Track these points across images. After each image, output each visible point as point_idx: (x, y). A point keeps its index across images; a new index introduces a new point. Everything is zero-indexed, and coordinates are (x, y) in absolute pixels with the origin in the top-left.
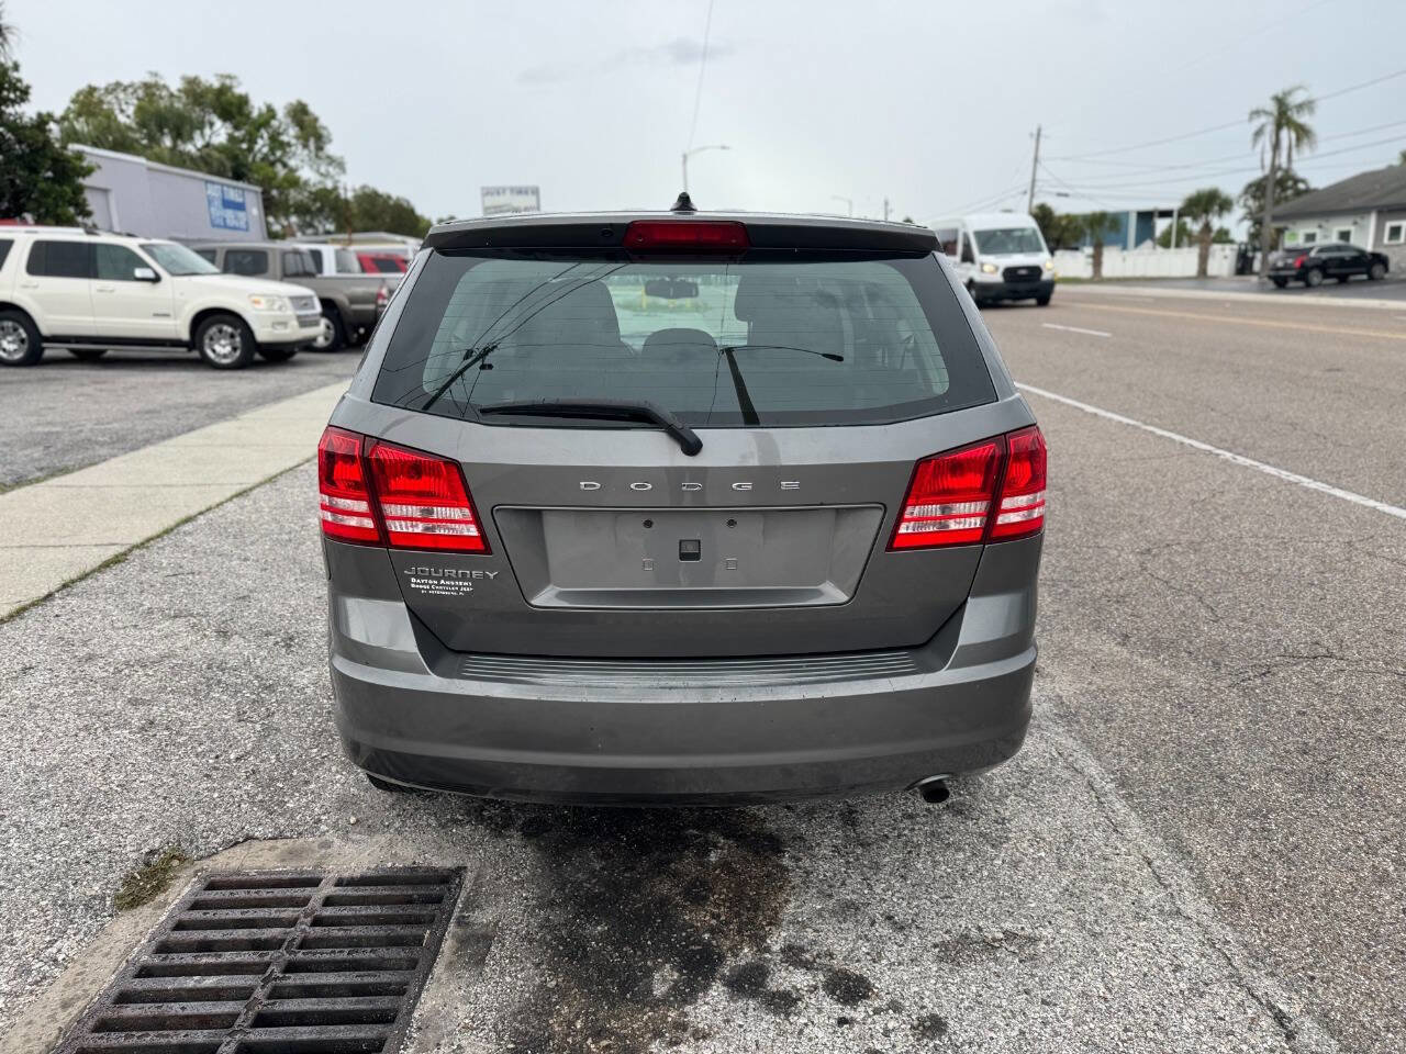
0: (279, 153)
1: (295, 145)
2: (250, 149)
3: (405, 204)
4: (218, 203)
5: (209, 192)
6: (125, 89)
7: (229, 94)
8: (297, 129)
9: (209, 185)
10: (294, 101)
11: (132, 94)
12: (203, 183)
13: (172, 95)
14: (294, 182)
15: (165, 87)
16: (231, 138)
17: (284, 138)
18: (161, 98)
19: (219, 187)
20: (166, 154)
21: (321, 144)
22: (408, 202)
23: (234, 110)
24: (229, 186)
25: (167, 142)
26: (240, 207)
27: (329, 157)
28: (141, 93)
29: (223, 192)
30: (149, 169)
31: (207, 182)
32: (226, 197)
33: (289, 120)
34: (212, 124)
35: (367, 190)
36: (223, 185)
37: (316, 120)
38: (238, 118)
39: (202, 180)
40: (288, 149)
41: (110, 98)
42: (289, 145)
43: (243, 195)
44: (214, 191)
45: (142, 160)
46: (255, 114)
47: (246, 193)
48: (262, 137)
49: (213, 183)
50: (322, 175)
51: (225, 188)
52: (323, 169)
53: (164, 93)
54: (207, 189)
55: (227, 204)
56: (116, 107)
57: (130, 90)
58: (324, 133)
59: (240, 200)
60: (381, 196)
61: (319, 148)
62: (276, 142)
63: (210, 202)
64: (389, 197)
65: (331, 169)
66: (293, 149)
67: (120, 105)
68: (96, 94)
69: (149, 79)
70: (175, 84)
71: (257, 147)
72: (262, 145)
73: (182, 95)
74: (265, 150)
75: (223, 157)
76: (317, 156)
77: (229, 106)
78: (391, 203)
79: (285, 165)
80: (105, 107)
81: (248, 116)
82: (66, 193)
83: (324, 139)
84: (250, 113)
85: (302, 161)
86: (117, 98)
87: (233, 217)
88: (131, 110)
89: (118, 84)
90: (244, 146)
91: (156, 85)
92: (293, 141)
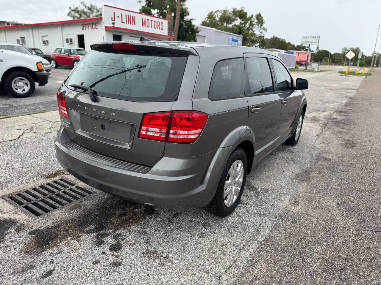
0: (251, 27)
1: (256, 25)
2: (245, 26)
3: (284, 41)
4: (231, 40)
5: (229, 37)
6: (219, 12)
7: (243, 12)
8: (257, 20)
9: (230, 35)
10: (258, 13)
11: (221, 13)
12: (228, 35)
13: (230, 13)
14: (253, 34)
15: (228, 11)
16: (241, 23)
17: (253, 23)
18: (227, 13)
19: (232, 36)
20: (223, 28)
21: (262, 24)
22: (285, 40)
23: (243, 16)
24: (235, 36)
25: (225, 24)
26: (236, 41)
27: (264, 28)
28: (223, 12)
29: (233, 37)
30: (216, 31)
31: (229, 34)
32: (234, 38)
33: (256, 18)
34: (237, 20)
35: (275, 37)
36: (233, 35)
37: (262, 18)
38: (243, 18)
39: (228, 34)
40: (253, 26)
41: (215, 14)
42: (254, 25)
43: (238, 38)
44: (231, 37)
45: (214, 29)
46: (248, 17)
47: (239, 37)
48: (248, 23)
49: (231, 35)
50: (260, 32)
51: (234, 36)
52: (261, 31)
53: (228, 12)
54: (229, 36)
55: (233, 40)
56: (216, 16)
57: (221, 12)
58: (264, 21)
59: (237, 39)
60: (278, 38)
61: (262, 25)
62: (251, 24)
63: (229, 40)
64: (280, 39)
65: (263, 31)
66: (255, 26)
67: (217, 15)
68: (213, 13)
69: (225, 9)
70: (231, 10)
71: (246, 25)
72: (247, 25)
73: (232, 13)
74: (248, 26)
75: (237, 28)
76: (261, 28)
77: (242, 15)
78: (280, 40)
79: (252, 30)
80: (214, 16)
81: (246, 17)
82: (192, 37)
83: (263, 23)
84: (247, 16)
85: (256, 29)
86: (217, 14)
87: (234, 43)
88: (219, 17)
89: (218, 10)
90: (243, 25)
91: (226, 11)
92: (255, 24)
